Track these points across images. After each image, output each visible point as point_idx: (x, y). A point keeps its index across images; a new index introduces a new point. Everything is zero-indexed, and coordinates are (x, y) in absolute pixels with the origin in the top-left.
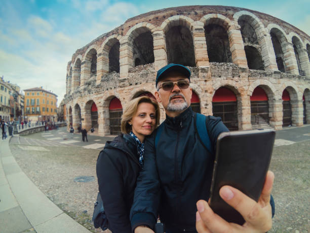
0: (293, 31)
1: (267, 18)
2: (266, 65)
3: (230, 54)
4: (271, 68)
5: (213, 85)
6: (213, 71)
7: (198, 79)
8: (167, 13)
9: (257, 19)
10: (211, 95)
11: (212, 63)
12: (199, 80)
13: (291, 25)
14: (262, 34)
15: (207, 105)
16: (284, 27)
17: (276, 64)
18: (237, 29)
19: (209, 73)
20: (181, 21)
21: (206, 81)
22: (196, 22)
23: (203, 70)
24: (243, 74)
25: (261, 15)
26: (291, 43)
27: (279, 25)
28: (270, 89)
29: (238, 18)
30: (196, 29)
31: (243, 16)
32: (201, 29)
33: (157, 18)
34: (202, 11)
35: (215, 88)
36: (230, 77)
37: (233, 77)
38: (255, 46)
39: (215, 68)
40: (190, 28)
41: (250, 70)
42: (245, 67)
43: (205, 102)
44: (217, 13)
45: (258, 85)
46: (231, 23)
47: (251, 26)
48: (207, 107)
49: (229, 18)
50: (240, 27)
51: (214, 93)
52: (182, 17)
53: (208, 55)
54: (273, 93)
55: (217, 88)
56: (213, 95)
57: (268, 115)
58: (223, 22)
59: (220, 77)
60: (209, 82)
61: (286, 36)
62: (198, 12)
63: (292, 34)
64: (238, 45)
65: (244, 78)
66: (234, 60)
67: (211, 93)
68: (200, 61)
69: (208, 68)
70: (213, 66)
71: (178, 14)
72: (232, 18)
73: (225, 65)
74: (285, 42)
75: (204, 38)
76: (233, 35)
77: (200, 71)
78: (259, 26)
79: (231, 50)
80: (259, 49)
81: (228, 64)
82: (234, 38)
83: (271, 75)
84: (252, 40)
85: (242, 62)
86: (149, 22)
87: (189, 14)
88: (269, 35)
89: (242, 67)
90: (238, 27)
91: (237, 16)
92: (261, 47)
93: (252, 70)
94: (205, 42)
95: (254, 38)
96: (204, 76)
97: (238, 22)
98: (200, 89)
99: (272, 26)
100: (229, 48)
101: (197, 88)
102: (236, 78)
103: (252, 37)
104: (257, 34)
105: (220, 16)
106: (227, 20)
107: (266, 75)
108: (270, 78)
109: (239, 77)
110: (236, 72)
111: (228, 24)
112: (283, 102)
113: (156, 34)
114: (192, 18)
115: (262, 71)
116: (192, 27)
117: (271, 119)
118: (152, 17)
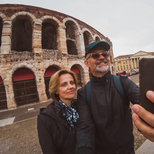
0: (97, 34)
1: (83, 24)
2: (78, 52)
3: (56, 44)
4: (82, 54)
5: (44, 65)
6: (44, 55)
7: (33, 61)
8: (19, 8)
9: (77, 24)
10: (43, 72)
11: (44, 50)
12: (35, 62)
13: (96, 30)
14: (78, 34)
15: (40, 79)
16: (92, 31)
17: (85, 52)
18: (63, 29)
19: (42, 57)
20: (27, 16)
21: (39, 62)
22: (37, 19)
23: (38, 55)
24: (64, 58)
25: (80, 22)
26: (95, 40)
27: (90, 29)
28: (81, 66)
29: (65, 22)
30: (36, 25)
31: (69, 21)
32: (40, 25)
33: (10, 10)
34: (43, 12)
35: (45, 67)
36: (55, 59)
37: (58, 59)
38: (73, 40)
39: (46, 54)
40: (32, 23)
41: (69, 55)
42: (65, 53)
43: (39, 78)
44: (52, 16)
45: (74, 64)
46: (60, 24)
47: (72, 28)
48: (41, 81)
49: (60, 21)
50: (65, 27)
51: (45, 71)
52: (28, 13)
53: (42, 44)
54: (83, 69)
55: (47, 67)
56: (44, 72)
57: (81, 81)
58: (55, 22)
59: (49, 59)
60: (41, 63)
61: (92, 36)
62: (41, 12)
63: (96, 35)
64: (62, 38)
65: (65, 60)
66: (59, 48)
67: (43, 71)
68: (36, 47)
69: (41, 53)
70: (44, 52)
71: (26, 11)
72: (61, 21)
73: (53, 51)
74: (91, 39)
75: (41, 32)
76: (60, 32)
77: (35, 55)
78: (77, 28)
79: (58, 41)
80: (75, 42)
81: (55, 50)
82: (60, 34)
83: (81, 58)
84: (71, 37)
85: (64, 50)
86: (2, 12)
87: (34, 12)
88: (82, 34)
89: (63, 53)
90: (64, 27)
91: (65, 20)
92: (76, 41)
93: (70, 55)
94: (41, 35)
95: (73, 36)
96: (38, 59)
97: (65, 24)
98: (35, 69)
99: (85, 29)
100: (57, 40)
101: (33, 67)
102: (60, 60)
103: (72, 35)
104: (75, 33)
105: (54, 18)
106: (59, 22)
107: (78, 58)
108: (81, 60)
109: (62, 59)
110: (60, 56)
111: (58, 24)
112: (89, 73)
113: (6, 24)
114: (35, 16)
115: (76, 56)
116: (34, 22)
117: (83, 84)
118: (6, 8)
